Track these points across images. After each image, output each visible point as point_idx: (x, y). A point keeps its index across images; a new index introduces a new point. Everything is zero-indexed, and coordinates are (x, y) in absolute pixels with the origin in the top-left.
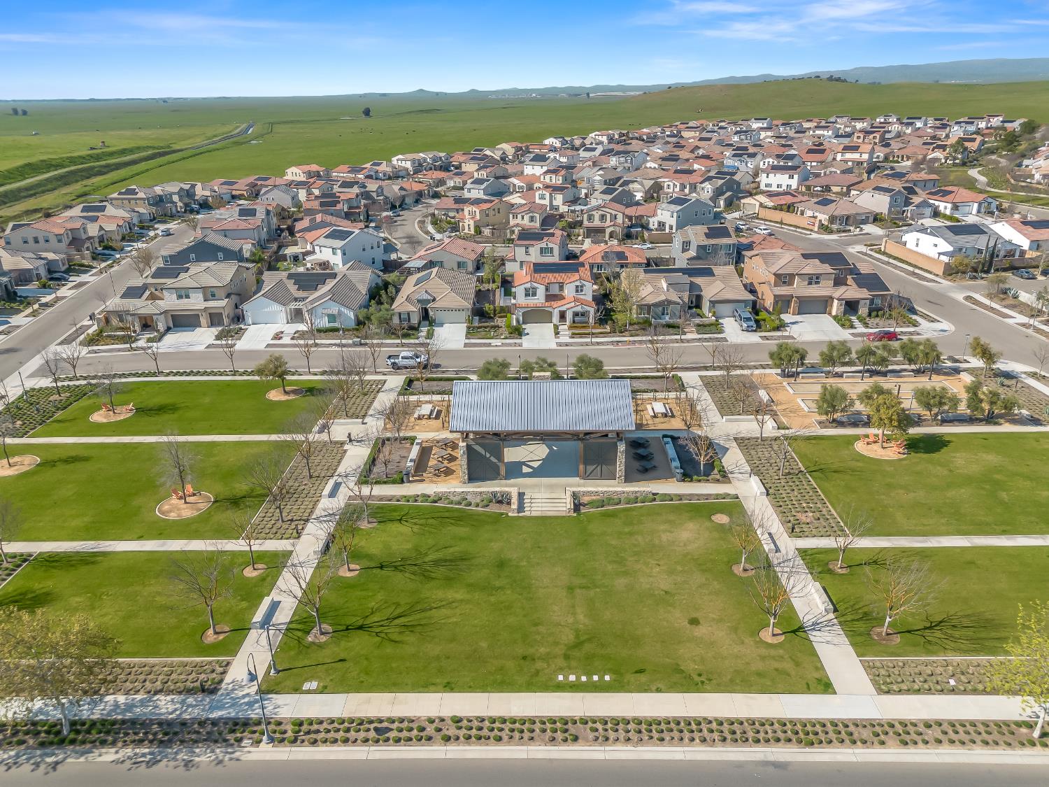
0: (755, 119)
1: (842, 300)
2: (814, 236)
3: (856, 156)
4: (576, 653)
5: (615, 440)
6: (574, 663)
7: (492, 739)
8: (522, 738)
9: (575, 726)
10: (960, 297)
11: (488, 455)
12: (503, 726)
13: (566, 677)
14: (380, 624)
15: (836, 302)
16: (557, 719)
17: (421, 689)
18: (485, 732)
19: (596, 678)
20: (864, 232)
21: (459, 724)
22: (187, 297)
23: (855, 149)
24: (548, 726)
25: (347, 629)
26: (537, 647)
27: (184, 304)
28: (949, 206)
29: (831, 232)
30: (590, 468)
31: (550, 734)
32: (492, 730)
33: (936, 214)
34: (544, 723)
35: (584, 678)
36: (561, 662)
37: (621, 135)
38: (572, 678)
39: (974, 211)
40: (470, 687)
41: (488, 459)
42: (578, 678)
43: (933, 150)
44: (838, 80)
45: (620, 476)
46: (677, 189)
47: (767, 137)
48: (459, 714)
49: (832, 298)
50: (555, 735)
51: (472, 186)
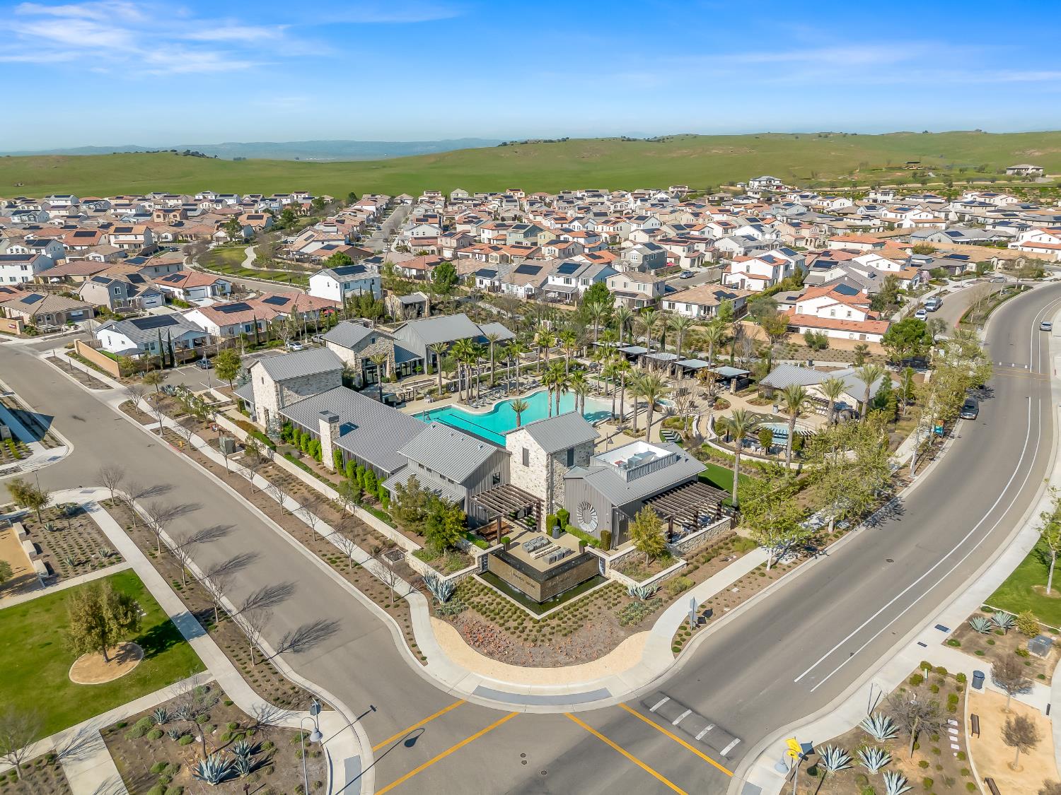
0: (56, 197)
2: (15, 341)
3: (131, 238)
20: (80, 329)
23: (128, 230)
28: (181, 291)
29: (37, 334)
33: (170, 301)
39: (210, 294)
43: (217, 229)
44: (195, 154)
47: (56, 217)
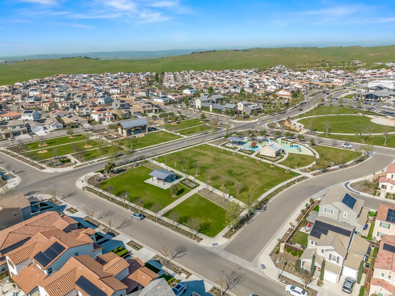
3: (126, 84)
10: (169, 108)
15: (154, 110)
22: (15, 128)
27: (15, 130)
28: (156, 94)
29: (137, 101)
33: (154, 96)
37: (41, 80)
39: (161, 94)
44: (88, 58)
46: (92, 95)
49: (153, 110)
51: (28, 99)
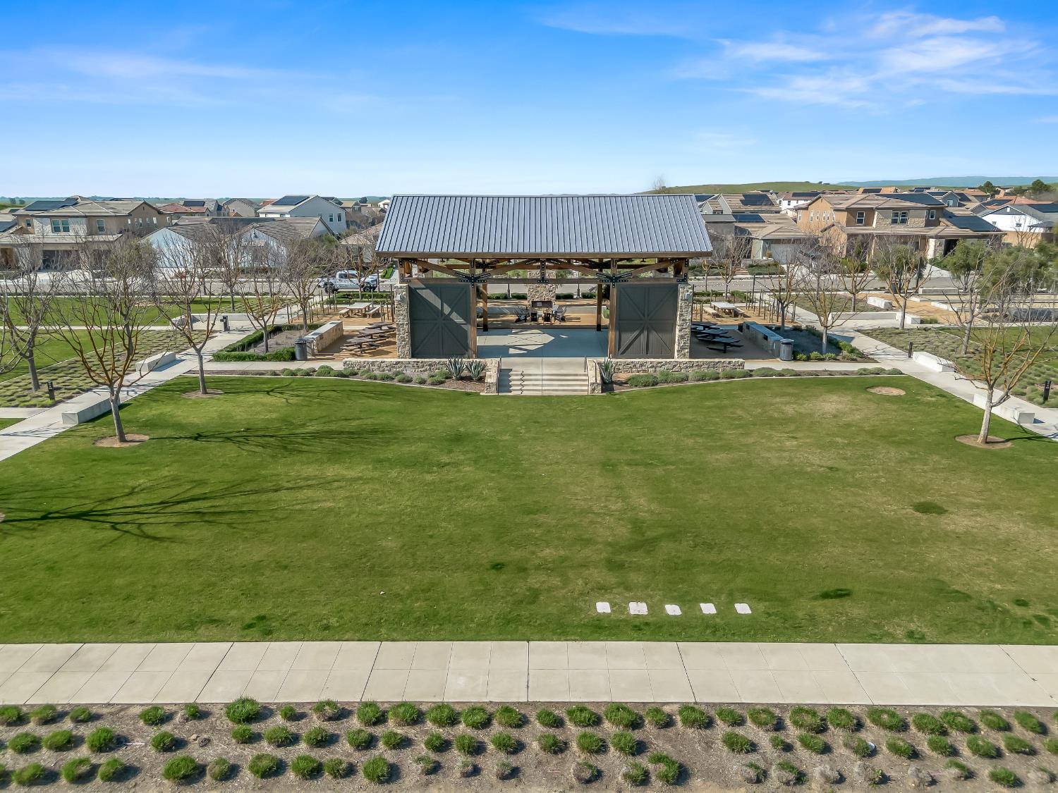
1: (941, 237)
4: (639, 558)
5: (675, 281)
6: (635, 578)
7: (361, 774)
8: (476, 771)
9: (670, 732)
11: (447, 310)
12: (411, 732)
13: (619, 607)
14: (136, 510)
15: (932, 242)
16: (601, 711)
17: (171, 633)
18: (343, 751)
19: (708, 609)
21: (255, 727)
24: (573, 731)
25: (44, 518)
26: (533, 548)
27: (60, 237)
30: (628, 337)
31: (582, 757)
32: (370, 743)
34: (558, 723)
35: (673, 610)
36: (599, 575)
38: (638, 608)
40: (327, 628)
41: (447, 318)
42: (655, 608)
45: (682, 348)
48: (262, 697)
50: (600, 762)
